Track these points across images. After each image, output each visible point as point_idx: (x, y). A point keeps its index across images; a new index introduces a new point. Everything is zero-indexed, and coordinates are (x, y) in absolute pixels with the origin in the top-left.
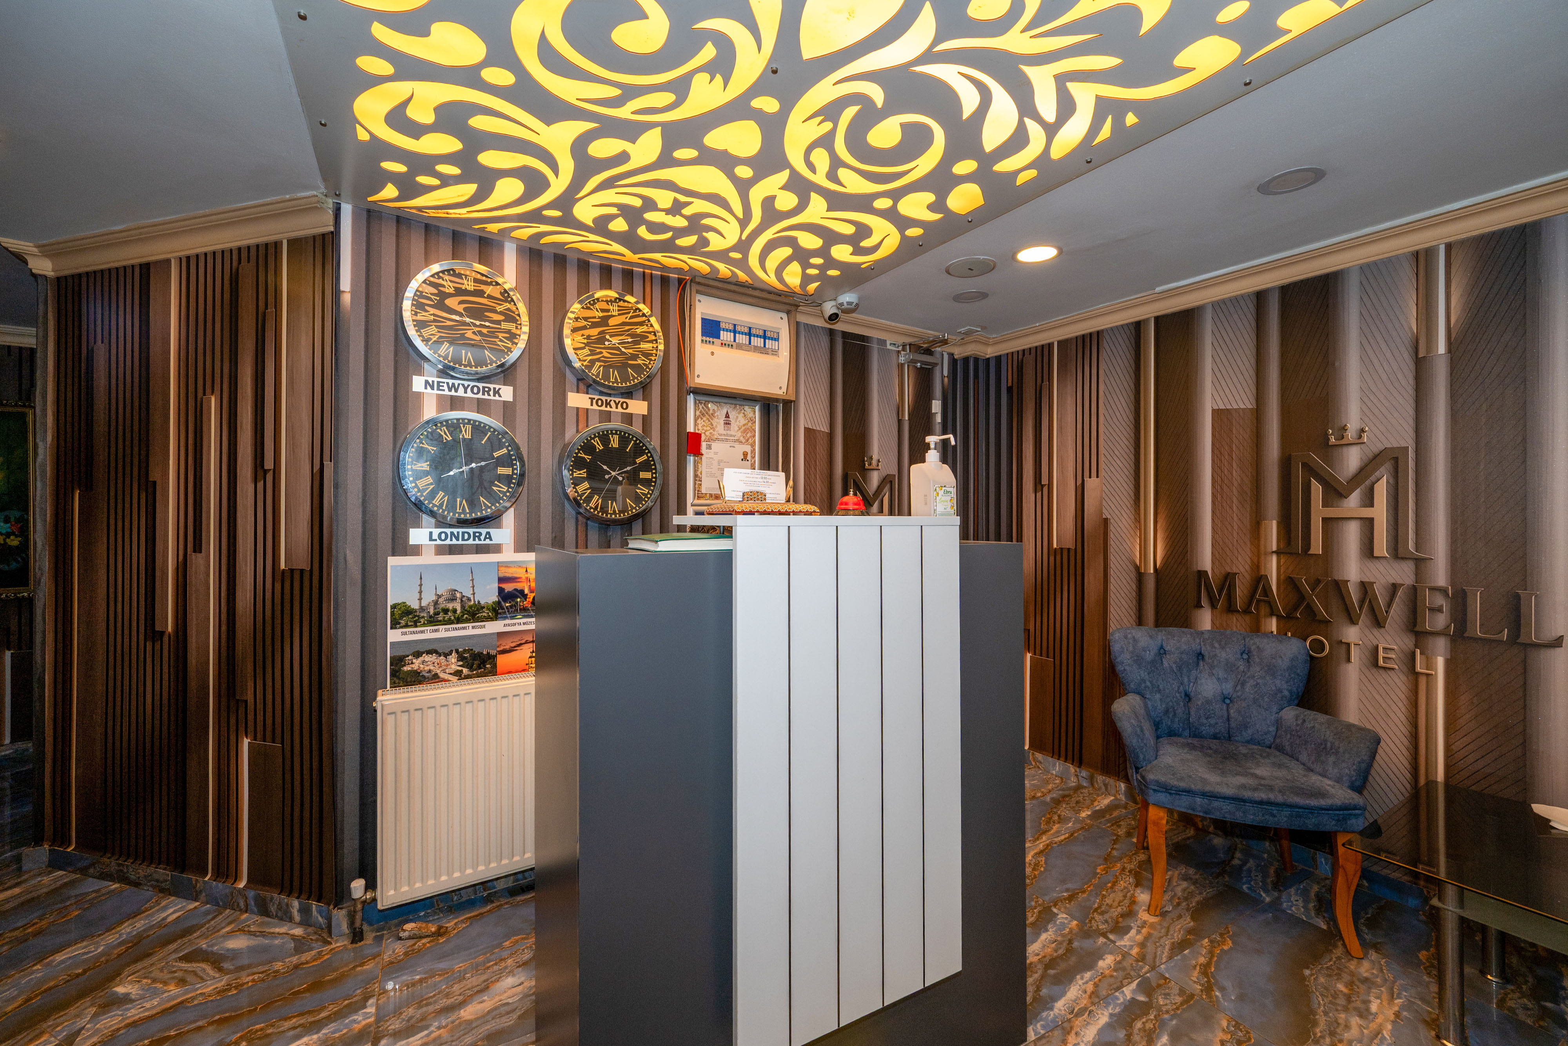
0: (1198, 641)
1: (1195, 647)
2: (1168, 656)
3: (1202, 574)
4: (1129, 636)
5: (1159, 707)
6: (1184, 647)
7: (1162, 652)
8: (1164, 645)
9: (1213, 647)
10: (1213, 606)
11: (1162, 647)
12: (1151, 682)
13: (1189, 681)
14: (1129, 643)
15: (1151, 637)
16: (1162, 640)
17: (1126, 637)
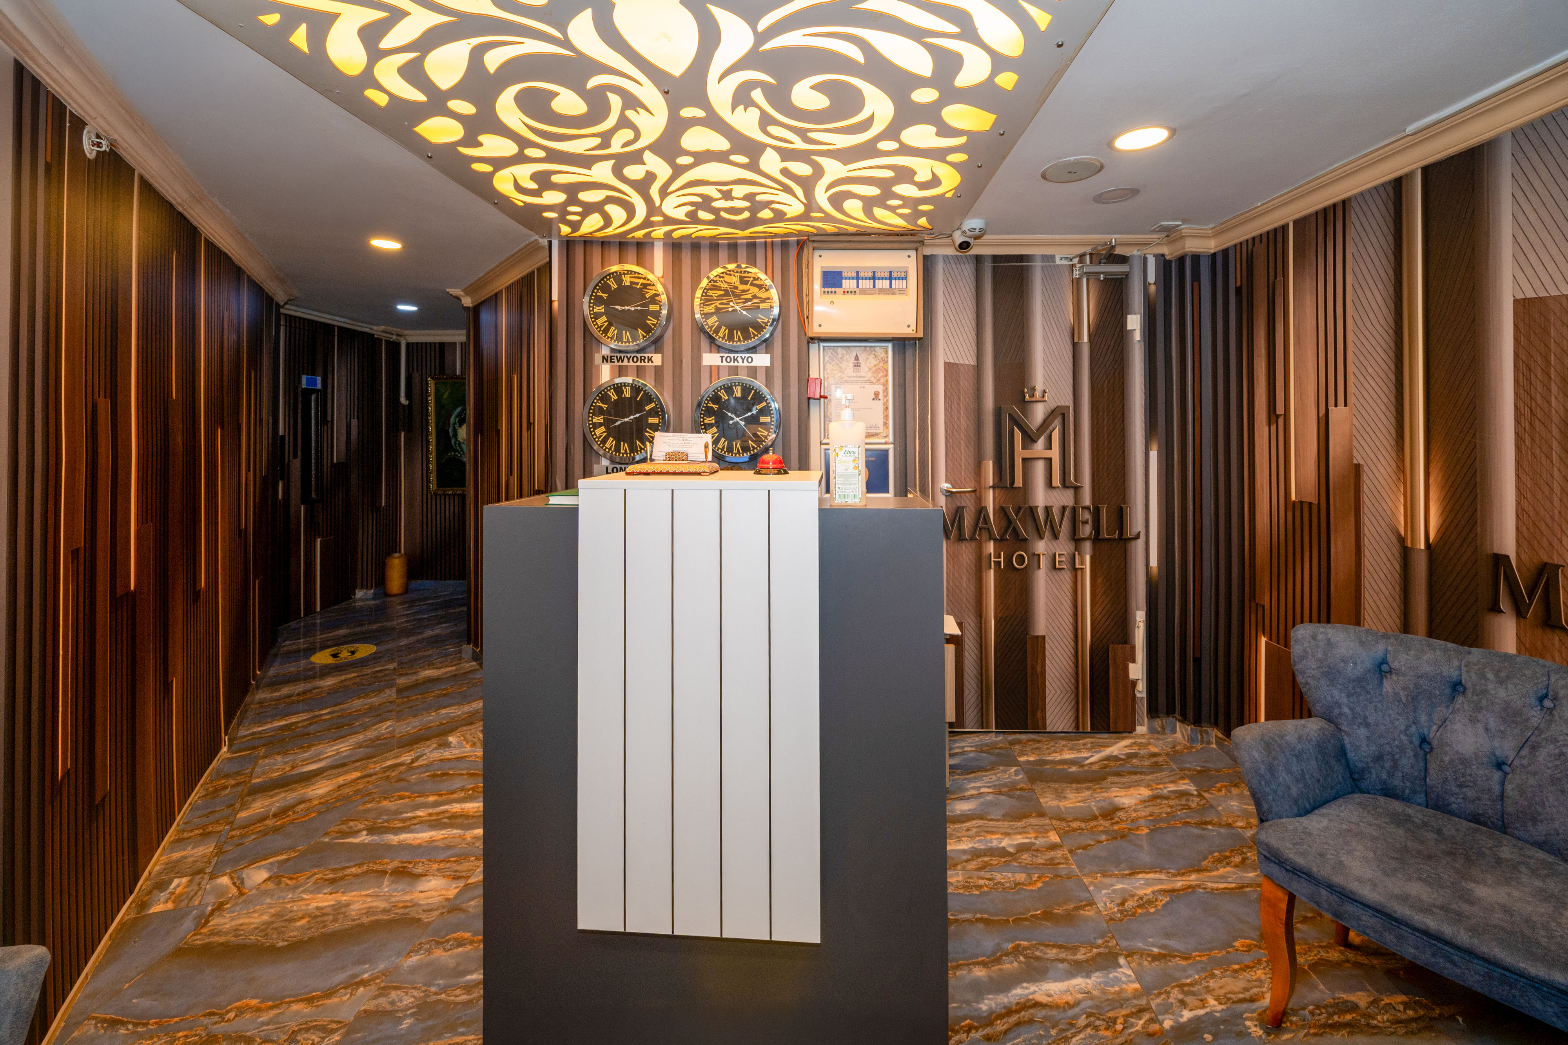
0: (1456, 663)
1: (1450, 671)
2: (1394, 677)
3: (1501, 560)
4: (1320, 637)
5: (1364, 748)
6: (1426, 668)
7: (1382, 669)
8: (1390, 659)
9: (1483, 676)
10: (1520, 613)
11: (1384, 661)
12: (1352, 709)
13: (1431, 720)
14: (1318, 647)
15: (1362, 643)
16: (1387, 651)
17: (1314, 637)
